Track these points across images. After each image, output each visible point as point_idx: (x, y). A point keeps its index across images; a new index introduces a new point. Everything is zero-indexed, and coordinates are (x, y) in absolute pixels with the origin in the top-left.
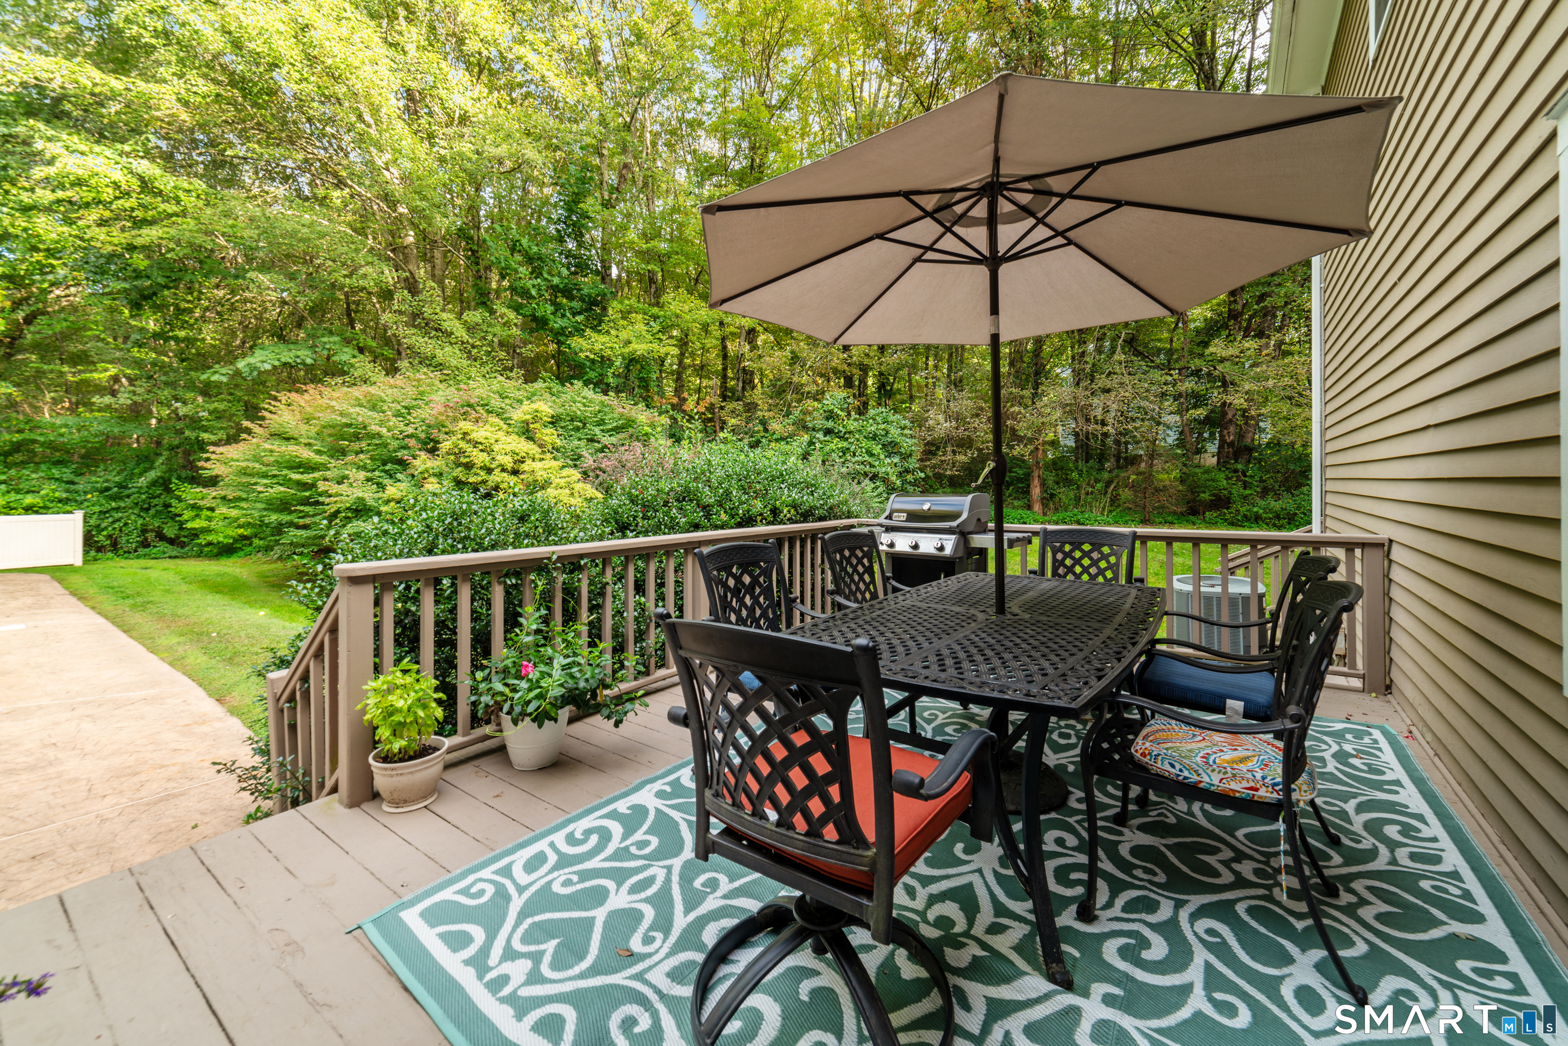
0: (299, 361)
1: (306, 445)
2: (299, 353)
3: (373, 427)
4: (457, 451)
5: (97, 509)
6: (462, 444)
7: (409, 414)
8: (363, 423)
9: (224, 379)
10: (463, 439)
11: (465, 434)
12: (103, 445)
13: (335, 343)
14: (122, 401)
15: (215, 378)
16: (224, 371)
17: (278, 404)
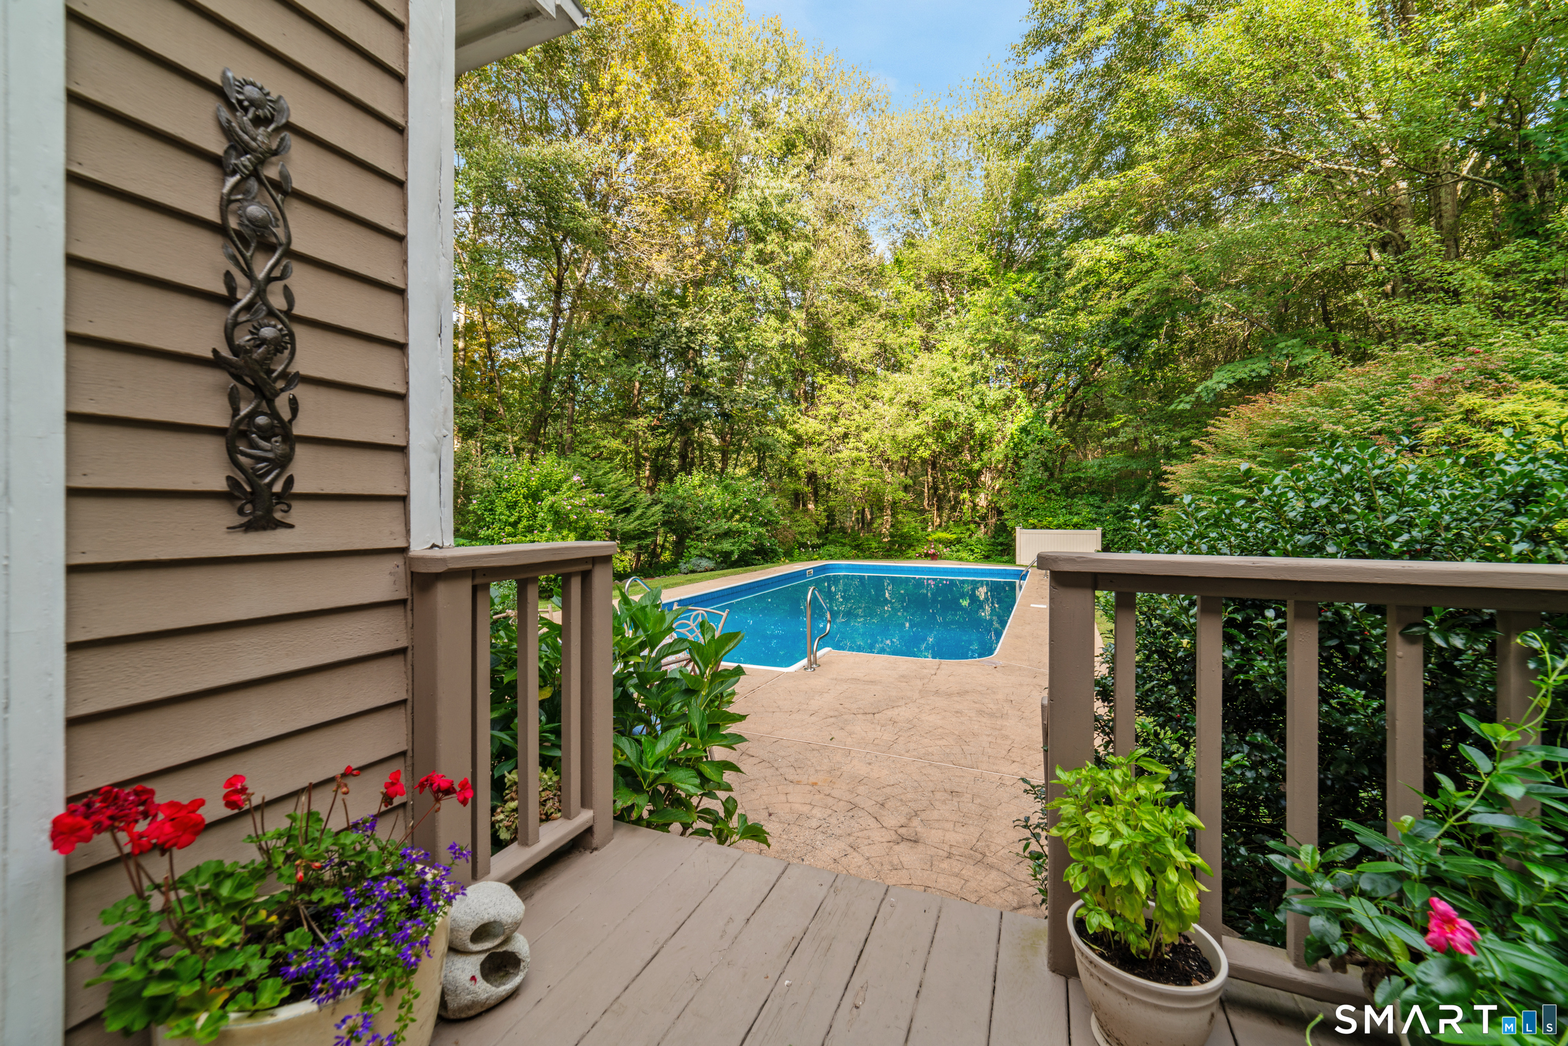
0: (1254, 374)
1: (1249, 457)
2: (1254, 367)
3: (1325, 426)
4: (1452, 440)
5: (1112, 527)
6: (1463, 429)
7: (1382, 404)
8: (1313, 422)
9: (1188, 407)
10: (1465, 420)
11: (1469, 412)
12: (1119, 478)
13: (1293, 346)
14: (1121, 440)
15: (1181, 407)
16: (1187, 399)
17: (1226, 419)
